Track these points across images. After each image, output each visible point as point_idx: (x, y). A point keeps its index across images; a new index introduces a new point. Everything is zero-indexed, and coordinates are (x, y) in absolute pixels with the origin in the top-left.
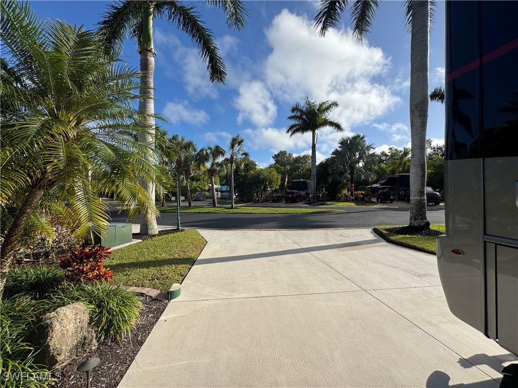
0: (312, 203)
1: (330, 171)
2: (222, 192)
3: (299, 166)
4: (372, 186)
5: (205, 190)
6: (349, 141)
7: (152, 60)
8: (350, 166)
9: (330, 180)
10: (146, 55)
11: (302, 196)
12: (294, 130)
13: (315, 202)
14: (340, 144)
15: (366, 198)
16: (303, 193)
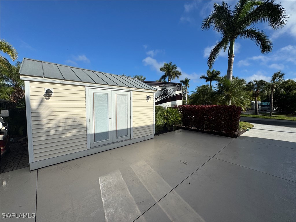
2: (262, 106)
7: (233, 59)
10: (231, 58)
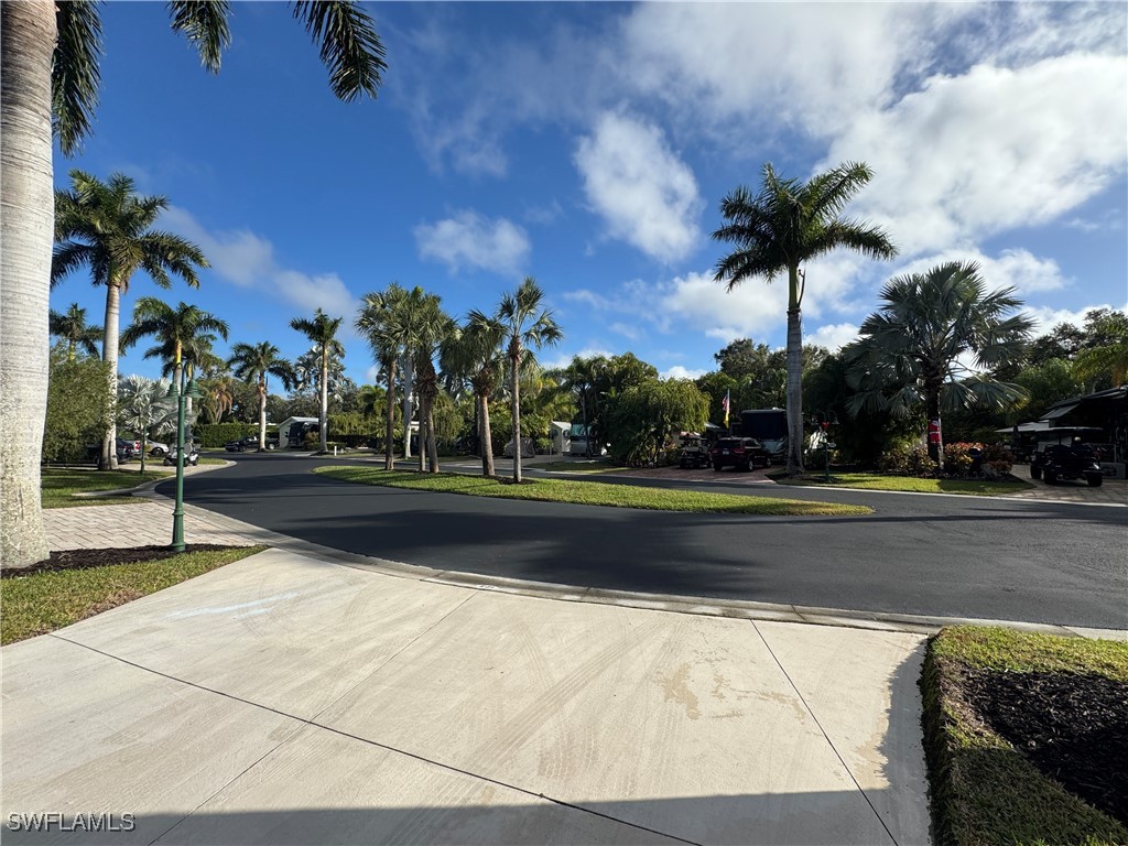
0: (785, 476)
1: (853, 381)
2: (574, 439)
3: (781, 375)
4: (1021, 429)
5: (543, 435)
6: (919, 289)
8: (925, 363)
9: (855, 407)
11: (771, 455)
12: (737, 268)
13: (798, 472)
14: (887, 297)
15: (987, 467)
16: (772, 446)
